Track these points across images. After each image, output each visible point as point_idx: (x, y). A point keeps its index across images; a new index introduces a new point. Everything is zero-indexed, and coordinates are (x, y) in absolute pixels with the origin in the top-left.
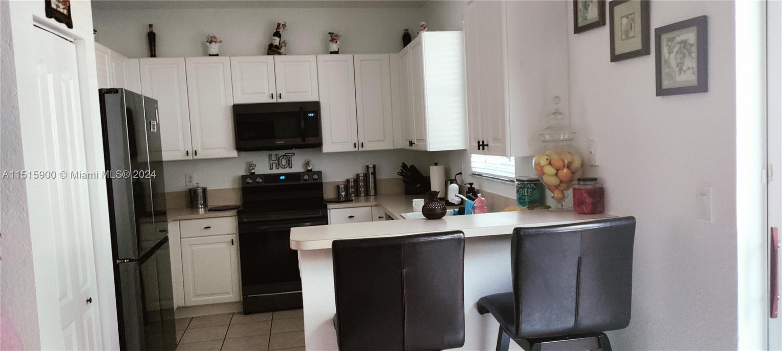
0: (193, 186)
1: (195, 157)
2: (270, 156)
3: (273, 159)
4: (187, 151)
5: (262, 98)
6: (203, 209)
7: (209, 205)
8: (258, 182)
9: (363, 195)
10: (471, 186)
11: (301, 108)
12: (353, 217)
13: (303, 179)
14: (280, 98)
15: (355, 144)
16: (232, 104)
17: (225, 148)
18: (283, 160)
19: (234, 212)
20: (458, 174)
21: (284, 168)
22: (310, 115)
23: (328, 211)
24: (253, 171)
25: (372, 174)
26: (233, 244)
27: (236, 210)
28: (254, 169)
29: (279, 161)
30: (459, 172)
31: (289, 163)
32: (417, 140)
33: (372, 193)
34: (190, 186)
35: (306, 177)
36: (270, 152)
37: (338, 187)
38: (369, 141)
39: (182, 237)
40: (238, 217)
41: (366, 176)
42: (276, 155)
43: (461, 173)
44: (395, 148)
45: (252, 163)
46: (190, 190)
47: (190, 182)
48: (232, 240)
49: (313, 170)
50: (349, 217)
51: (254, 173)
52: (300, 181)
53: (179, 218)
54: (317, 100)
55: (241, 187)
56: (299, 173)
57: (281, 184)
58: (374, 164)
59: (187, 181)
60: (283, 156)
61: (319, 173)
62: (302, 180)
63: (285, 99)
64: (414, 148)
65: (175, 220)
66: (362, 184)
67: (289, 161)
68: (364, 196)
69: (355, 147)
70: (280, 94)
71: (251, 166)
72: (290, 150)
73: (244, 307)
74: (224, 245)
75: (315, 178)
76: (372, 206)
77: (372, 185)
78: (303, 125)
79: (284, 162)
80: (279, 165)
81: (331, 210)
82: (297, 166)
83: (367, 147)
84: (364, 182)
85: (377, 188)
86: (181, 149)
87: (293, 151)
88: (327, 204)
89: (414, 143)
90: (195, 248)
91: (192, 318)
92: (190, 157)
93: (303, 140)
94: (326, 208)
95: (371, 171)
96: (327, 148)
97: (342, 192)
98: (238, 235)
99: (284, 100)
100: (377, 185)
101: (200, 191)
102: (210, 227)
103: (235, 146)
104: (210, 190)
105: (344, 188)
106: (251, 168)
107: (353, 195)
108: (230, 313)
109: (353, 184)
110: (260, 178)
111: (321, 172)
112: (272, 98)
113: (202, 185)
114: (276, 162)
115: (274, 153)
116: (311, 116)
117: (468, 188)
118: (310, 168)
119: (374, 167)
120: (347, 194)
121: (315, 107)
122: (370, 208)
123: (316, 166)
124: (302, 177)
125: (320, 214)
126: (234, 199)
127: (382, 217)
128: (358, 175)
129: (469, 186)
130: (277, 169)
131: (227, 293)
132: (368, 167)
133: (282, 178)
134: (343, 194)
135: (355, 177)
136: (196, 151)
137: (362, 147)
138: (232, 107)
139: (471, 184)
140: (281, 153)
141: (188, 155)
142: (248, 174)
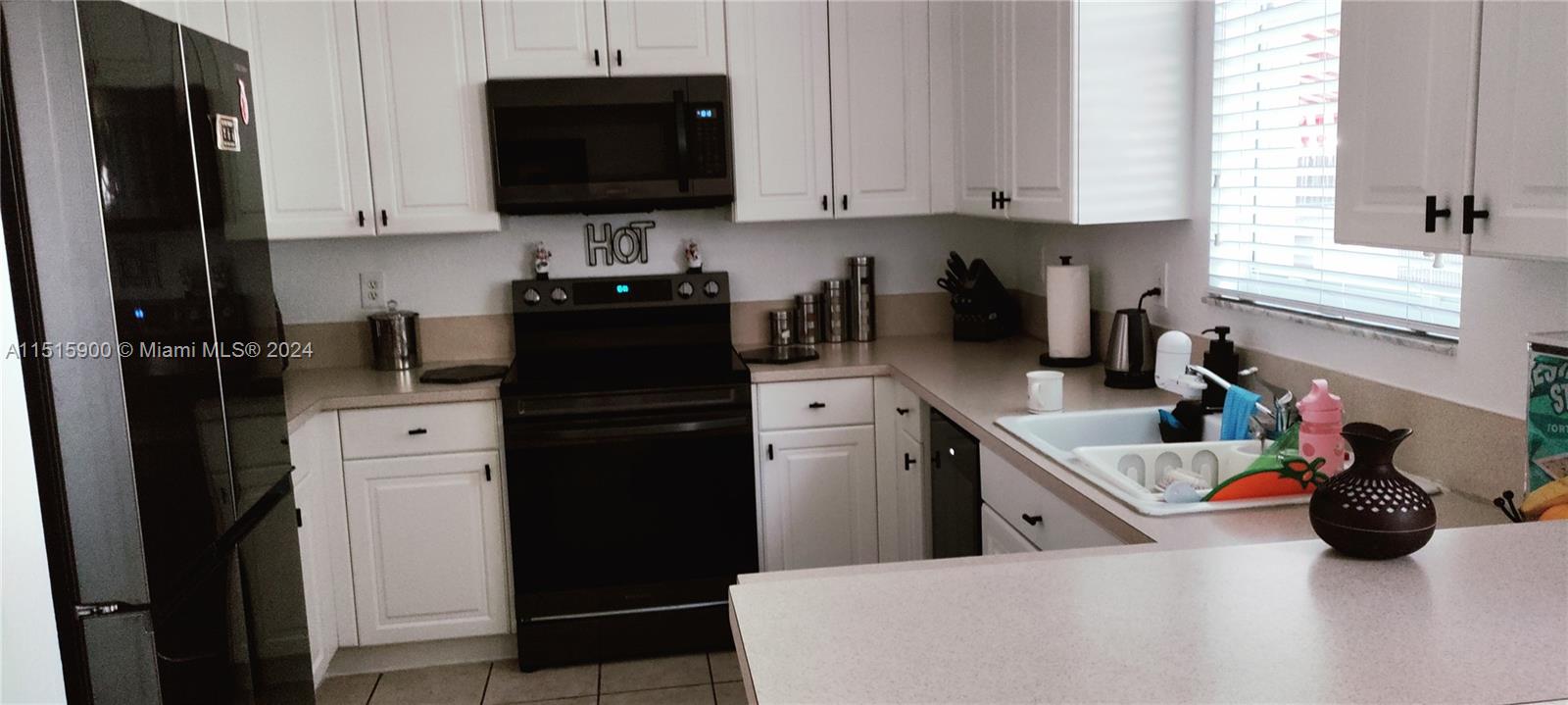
0: (381, 307)
1: (383, 230)
2: (589, 228)
3: (598, 238)
4: (361, 213)
5: (569, 63)
6: (408, 373)
7: (424, 360)
8: (559, 302)
9: (839, 338)
10: (1222, 337)
11: (678, 94)
12: (823, 405)
13: (679, 294)
14: (620, 64)
15: (825, 198)
16: (485, 80)
17: (467, 205)
18: (624, 239)
19: (490, 388)
20: (1149, 293)
21: (628, 262)
22: (703, 114)
23: (753, 387)
24: (543, 270)
25: (863, 281)
26: (489, 478)
27: (497, 383)
28: (545, 264)
29: (612, 243)
30: (1151, 288)
31: (640, 249)
32: (1022, 189)
33: (863, 332)
34: (374, 308)
35: (687, 289)
36: (592, 219)
37: (772, 317)
38: (864, 192)
39: (345, 457)
40: (503, 404)
41: (848, 287)
42: (605, 225)
43: (1157, 292)
44: (934, 211)
45: (540, 247)
46: (372, 320)
47: (374, 297)
48: (487, 467)
49: (704, 270)
50: (811, 406)
51: (546, 274)
52: (671, 299)
53: (336, 402)
54: (719, 70)
55: (512, 311)
56: (669, 276)
57: (617, 306)
58: (871, 253)
59: (365, 295)
60: (625, 229)
61: (722, 278)
62: (675, 296)
63: (635, 66)
64: (1006, 213)
65: (323, 411)
66: (836, 309)
67: (640, 242)
68: (843, 341)
69: (826, 208)
70: (619, 52)
71: (537, 255)
72: (646, 214)
73: (520, 647)
74: (465, 481)
75: (712, 291)
76: (873, 377)
77: (863, 312)
78: (682, 142)
79: (626, 246)
80: (612, 254)
81: (761, 386)
82: (662, 258)
83: (858, 209)
84: (841, 304)
85: (877, 321)
86: (343, 205)
87: (654, 216)
88: (749, 365)
89: (1009, 200)
90: (383, 487)
91: (381, 675)
92: (369, 229)
93: (684, 187)
94: (745, 381)
95: (861, 273)
96: (746, 208)
97: (783, 331)
98: (502, 452)
99: (630, 69)
100: (877, 314)
101: (400, 323)
102: (424, 431)
103: (493, 201)
104: (426, 320)
105: (789, 320)
106: (538, 261)
107: (812, 340)
108: (484, 663)
109: (811, 311)
110: (563, 289)
111: (725, 274)
112: (598, 63)
113: (405, 306)
114: (605, 245)
115: (598, 220)
116: (707, 118)
117: (1213, 343)
118: (696, 264)
119: (871, 261)
120: (797, 335)
121: (715, 90)
122: (869, 381)
123: (711, 259)
124: (674, 289)
125: (732, 396)
126: (491, 348)
127: (907, 411)
128: (825, 285)
129: (1216, 337)
130: (608, 264)
131: (474, 611)
132: (852, 264)
133: (622, 289)
134: (786, 335)
135: (817, 289)
136: (384, 213)
137: (845, 207)
138: (484, 88)
139: (1223, 331)
140: (619, 221)
141: (362, 224)
142: (530, 277)
